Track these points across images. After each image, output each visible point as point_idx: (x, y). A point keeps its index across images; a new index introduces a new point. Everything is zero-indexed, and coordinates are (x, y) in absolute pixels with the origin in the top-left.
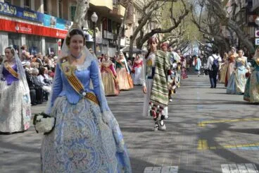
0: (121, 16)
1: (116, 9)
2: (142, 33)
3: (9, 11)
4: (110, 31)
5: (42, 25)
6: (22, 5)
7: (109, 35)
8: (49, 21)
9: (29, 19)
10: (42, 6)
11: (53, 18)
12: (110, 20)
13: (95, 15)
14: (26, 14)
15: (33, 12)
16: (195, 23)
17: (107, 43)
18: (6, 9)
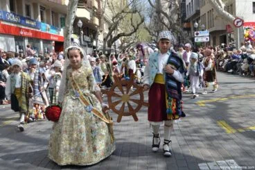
0: (96, 25)
1: (92, 20)
2: (111, 36)
3: (14, 19)
4: (88, 36)
5: (40, 31)
6: (24, 15)
7: (88, 39)
8: (45, 28)
9: (30, 26)
10: (39, 16)
11: (48, 25)
12: (87, 28)
13: (80, 22)
14: (27, 22)
15: (33, 21)
16: (147, 29)
17: (87, 44)
18: (12, 17)
